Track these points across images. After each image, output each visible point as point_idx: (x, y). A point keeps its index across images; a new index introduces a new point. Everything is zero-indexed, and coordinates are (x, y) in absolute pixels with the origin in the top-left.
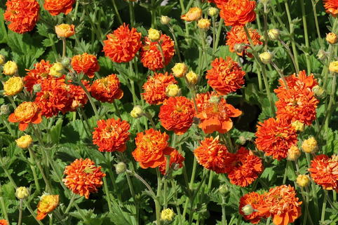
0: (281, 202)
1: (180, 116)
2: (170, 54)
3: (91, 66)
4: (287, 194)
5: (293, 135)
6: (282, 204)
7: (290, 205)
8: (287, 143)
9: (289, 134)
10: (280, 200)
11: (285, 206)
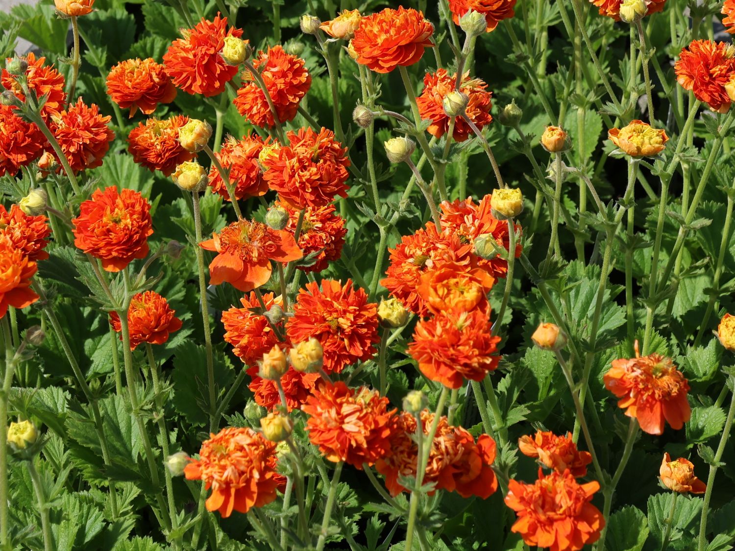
0: (223, 462)
1: (109, 231)
2: (291, 98)
3: (149, 89)
4: (241, 449)
5: (362, 326)
6: (224, 468)
7: (242, 473)
8: (346, 341)
9: (353, 323)
10: (222, 457)
11: (229, 473)
